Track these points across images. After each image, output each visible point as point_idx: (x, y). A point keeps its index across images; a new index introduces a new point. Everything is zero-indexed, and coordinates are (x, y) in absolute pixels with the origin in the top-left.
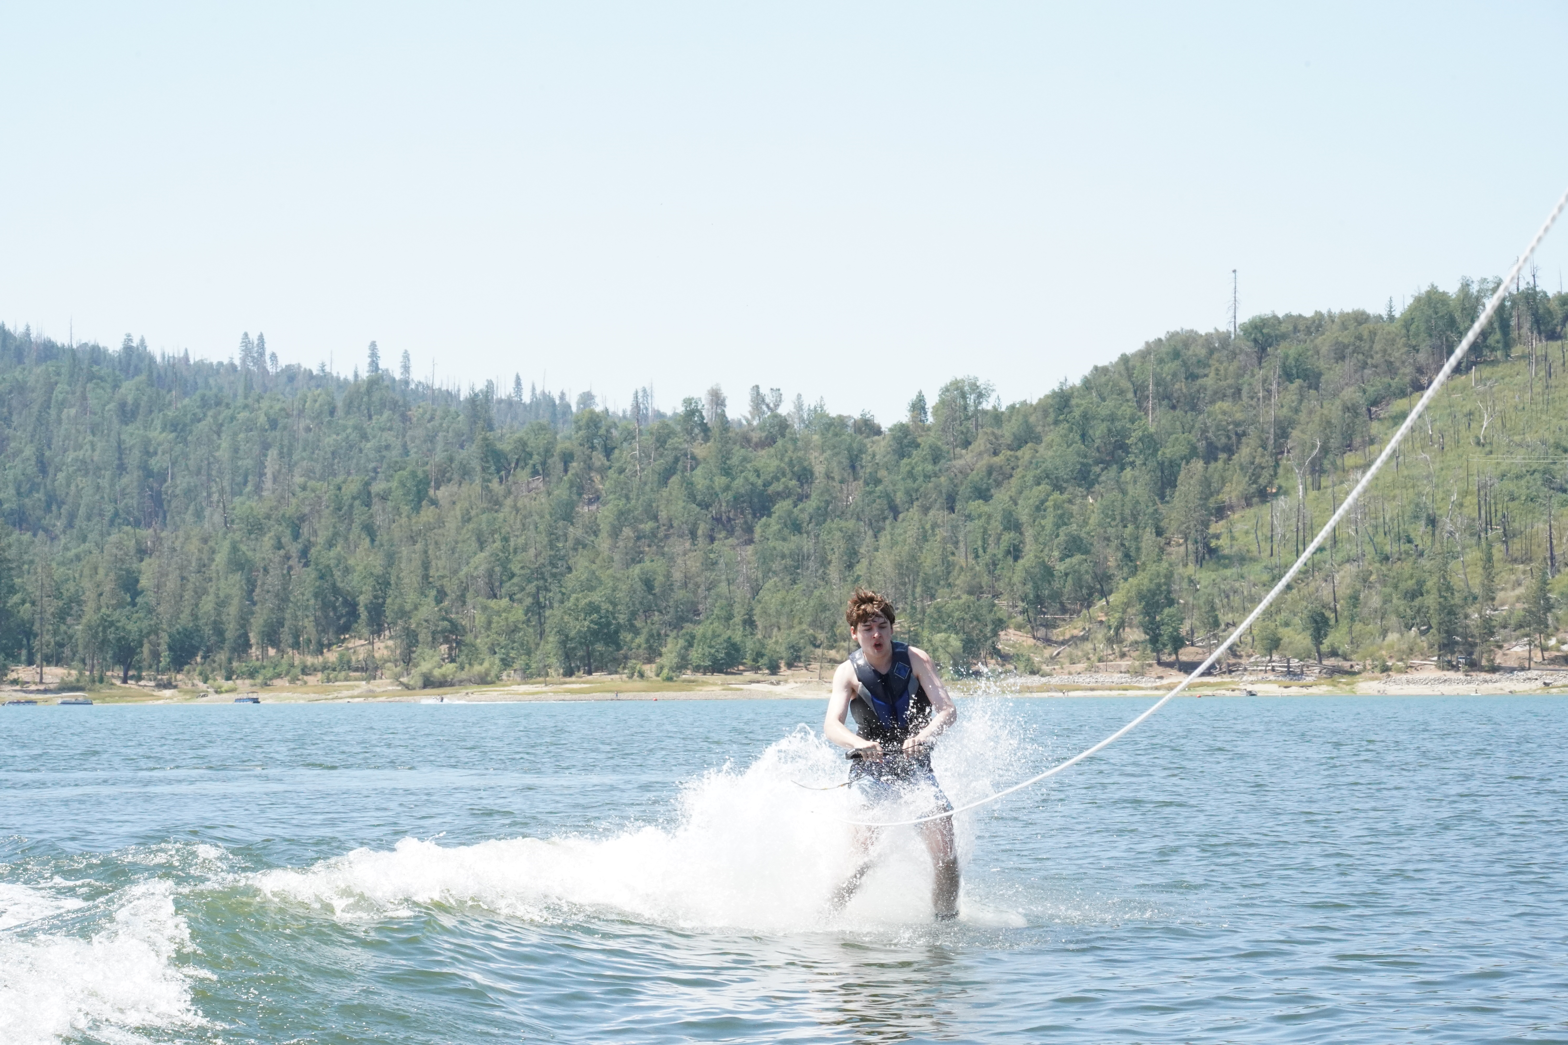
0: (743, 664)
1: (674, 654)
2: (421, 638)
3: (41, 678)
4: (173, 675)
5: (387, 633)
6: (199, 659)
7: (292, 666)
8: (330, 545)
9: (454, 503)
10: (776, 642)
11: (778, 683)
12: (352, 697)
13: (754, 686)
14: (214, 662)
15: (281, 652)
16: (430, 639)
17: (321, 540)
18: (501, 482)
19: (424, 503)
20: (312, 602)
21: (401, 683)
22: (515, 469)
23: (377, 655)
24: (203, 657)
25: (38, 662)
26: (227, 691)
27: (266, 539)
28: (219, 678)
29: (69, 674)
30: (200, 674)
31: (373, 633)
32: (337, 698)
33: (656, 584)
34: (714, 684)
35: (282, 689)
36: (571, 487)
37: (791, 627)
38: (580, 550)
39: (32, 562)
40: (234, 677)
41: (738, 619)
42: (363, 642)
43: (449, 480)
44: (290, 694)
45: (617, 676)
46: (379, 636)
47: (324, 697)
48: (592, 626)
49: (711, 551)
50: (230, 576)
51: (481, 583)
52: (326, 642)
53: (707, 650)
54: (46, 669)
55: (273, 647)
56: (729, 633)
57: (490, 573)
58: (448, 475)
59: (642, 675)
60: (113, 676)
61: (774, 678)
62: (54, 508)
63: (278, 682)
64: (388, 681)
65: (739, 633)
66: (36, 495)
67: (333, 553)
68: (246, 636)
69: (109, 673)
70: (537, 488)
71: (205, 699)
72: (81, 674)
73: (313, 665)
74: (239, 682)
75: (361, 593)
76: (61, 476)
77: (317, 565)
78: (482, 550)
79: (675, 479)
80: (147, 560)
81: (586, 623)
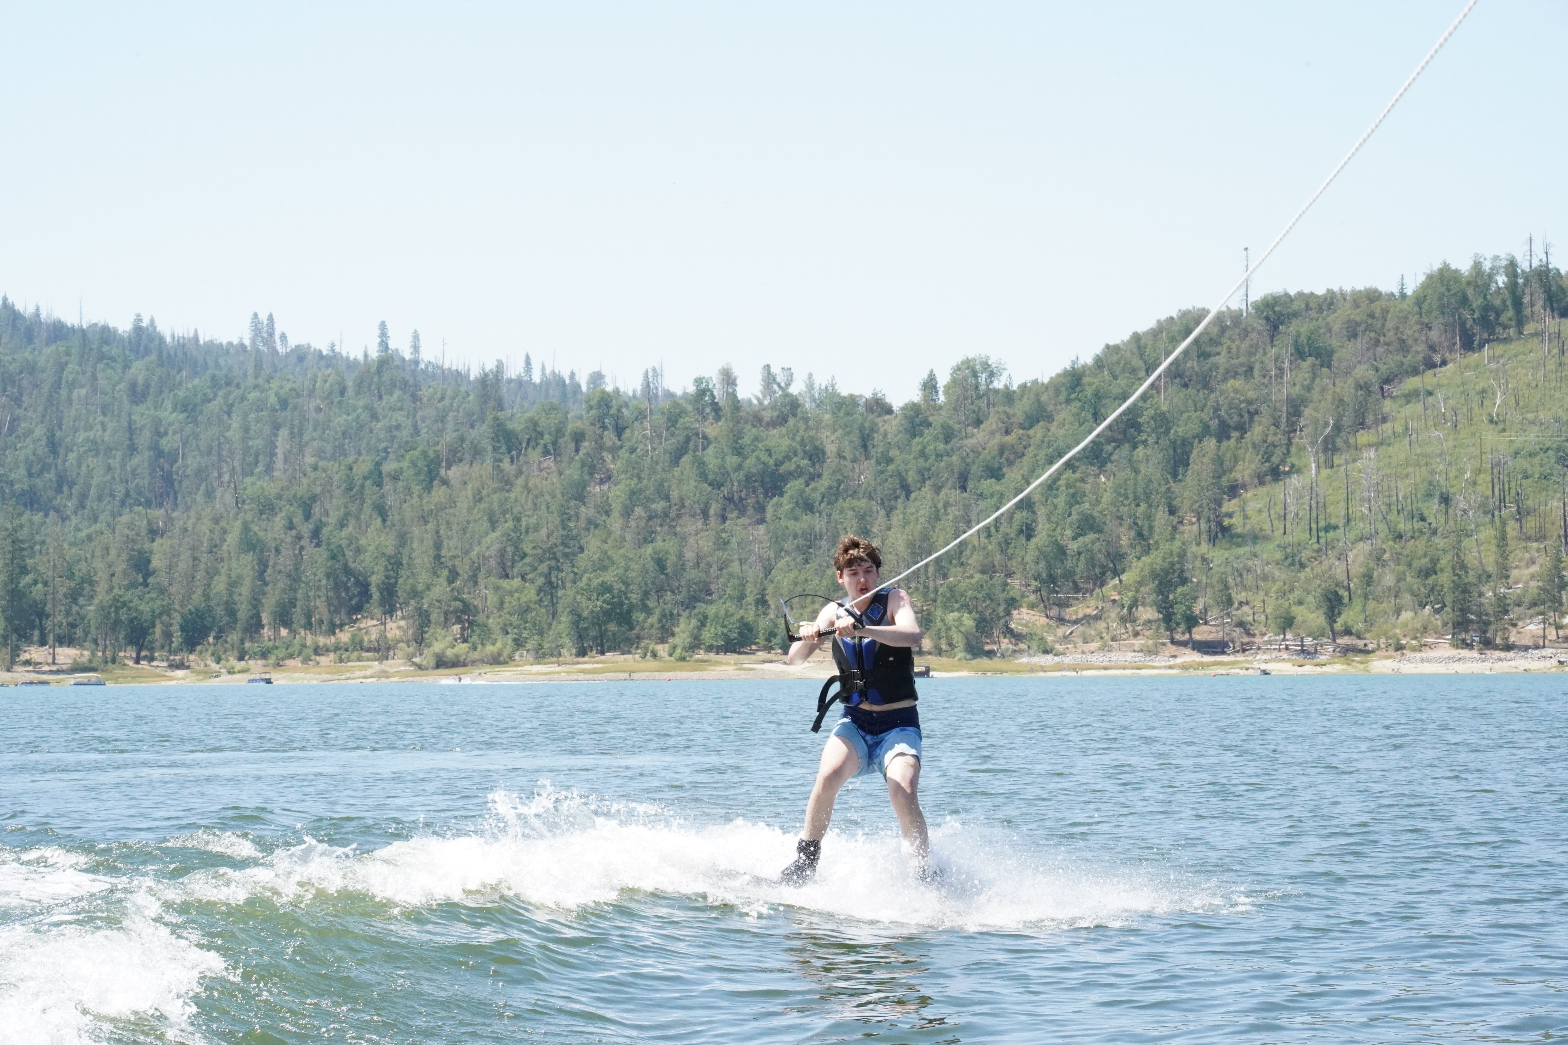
0: (756, 644)
1: (687, 634)
2: (434, 617)
3: (54, 659)
4: (186, 656)
5: (399, 613)
6: (211, 640)
7: (304, 646)
8: (342, 525)
9: (465, 483)
12: (365, 677)
13: (767, 666)
14: (227, 642)
15: (293, 632)
16: (442, 619)
17: (332, 520)
18: (512, 462)
19: (435, 483)
20: (324, 582)
21: (414, 664)
22: (526, 448)
23: (389, 635)
24: (215, 638)
25: (51, 642)
26: (239, 672)
27: (277, 519)
28: (231, 658)
29: (82, 655)
30: (213, 654)
31: (385, 613)
32: (349, 678)
33: (669, 564)
34: (727, 664)
35: (295, 669)
36: (583, 466)
37: (804, 606)
38: (592, 530)
39: (43, 543)
40: (247, 657)
41: (750, 599)
42: (375, 622)
43: (460, 460)
44: (302, 675)
45: (630, 656)
46: (392, 616)
47: (337, 677)
48: (605, 605)
49: (723, 531)
50: (242, 556)
51: (493, 562)
52: (338, 622)
53: (720, 630)
54: (59, 650)
55: (285, 627)
56: (742, 612)
57: (502, 553)
58: (459, 455)
59: (654, 655)
60: (125, 657)
62: (65, 488)
63: (290, 663)
64: (401, 661)
65: (752, 613)
66: (47, 476)
67: (344, 533)
68: (258, 617)
69: (122, 654)
70: (548, 468)
71: (217, 679)
72: (93, 654)
73: (325, 645)
74: (251, 662)
75: (373, 573)
76: (72, 456)
77: (329, 545)
78: (493, 530)
79: (686, 459)
80: (159, 541)
81: (599, 603)
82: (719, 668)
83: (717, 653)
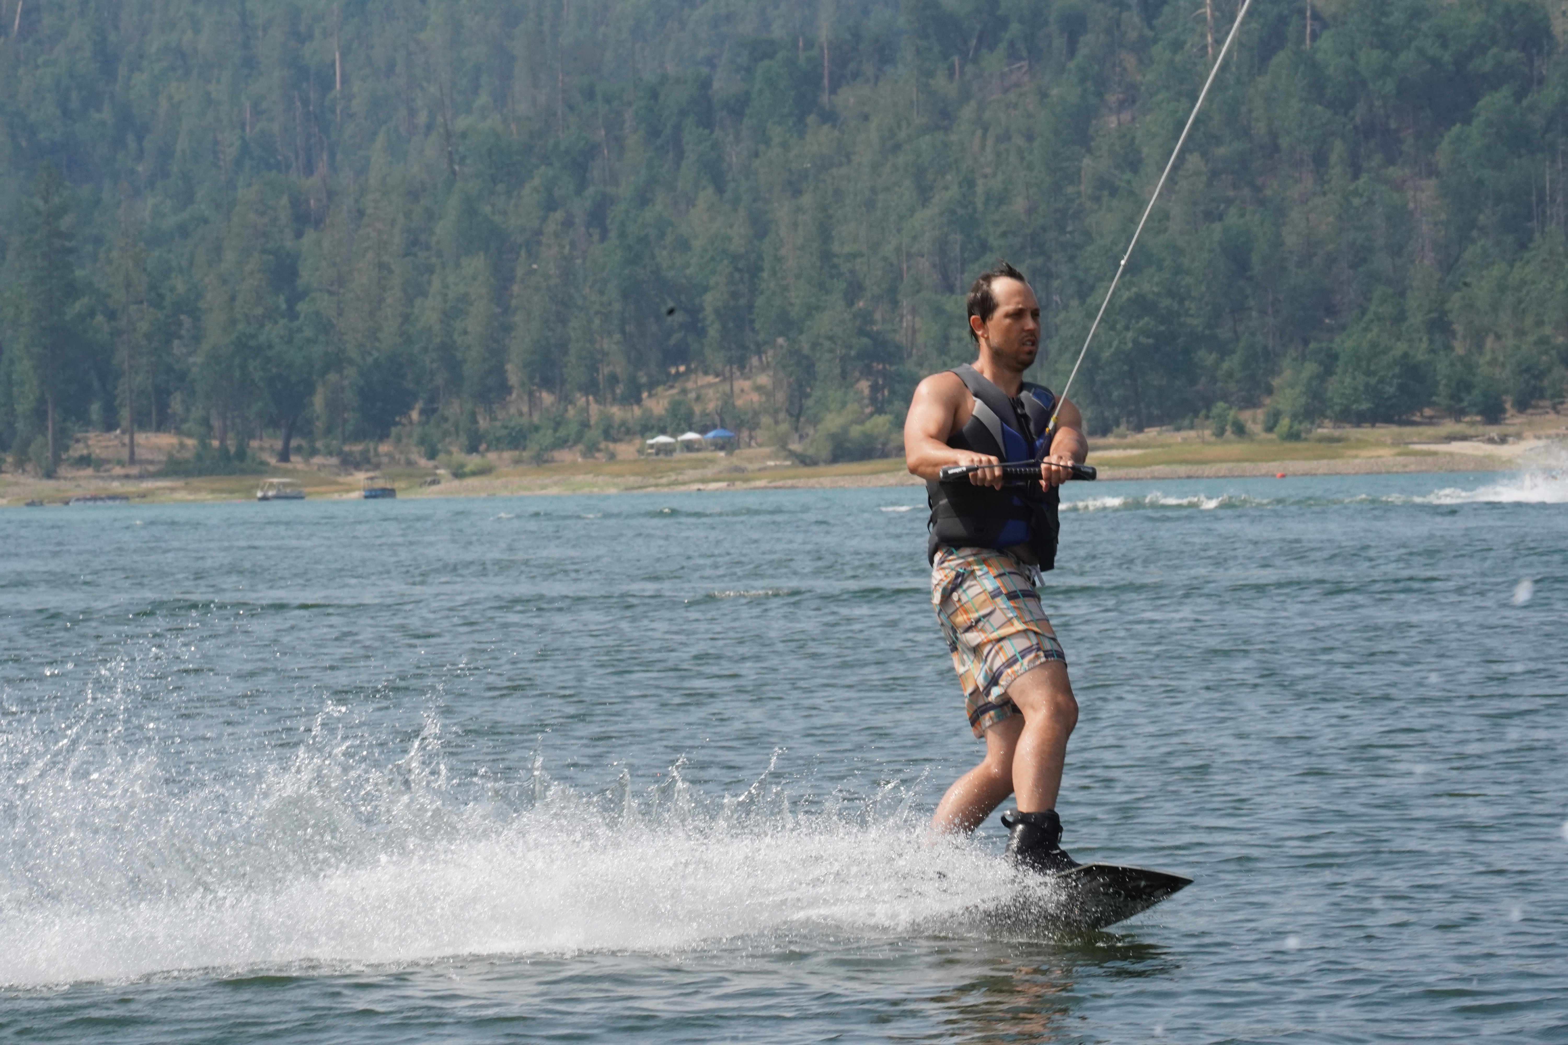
0: (1431, 404)
1: (1298, 389)
2: (821, 367)
3: (132, 453)
4: (371, 446)
5: (755, 361)
6: (415, 415)
7: (585, 425)
8: (643, 200)
9: (866, 118)
10: (1493, 362)
11: (1503, 440)
12: (704, 481)
13: (1456, 447)
14: (446, 420)
15: (566, 399)
16: (837, 371)
17: (625, 190)
18: (951, 75)
19: (811, 119)
20: (617, 307)
21: (792, 454)
22: (977, 49)
23: (739, 403)
24: (422, 412)
25: (125, 423)
26: (474, 474)
27: (527, 190)
28: (454, 449)
29: (182, 446)
30: (422, 442)
31: (730, 361)
32: (675, 483)
33: (1255, 258)
34: (1379, 444)
35: (574, 468)
36: (1083, 80)
37: (1520, 333)
38: (1105, 200)
39: (98, 241)
40: (483, 447)
41: (1416, 319)
42: (711, 379)
43: (856, 75)
44: (589, 478)
45: (1192, 434)
46: (742, 367)
47: (652, 481)
48: (1142, 340)
49: (1356, 193)
50: (464, 261)
51: (924, 264)
52: (644, 380)
53: (1361, 379)
54: (141, 438)
55: (551, 389)
56: (1401, 347)
57: (942, 246)
58: (852, 66)
59: (1240, 430)
60: (262, 449)
61: (1494, 431)
62: (131, 140)
63: (565, 456)
64: (767, 450)
65: (1424, 345)
66: (96, 116)
67: (649, 215)
68: (499, 371)
69: (254, 444)
70: (1017, 85)
71: (435, 488)
72: (204, 445)
73: (623, 423)
74: (492, 456)
75: (706, 289)
76: (140, 79)
77: (622, 235)
78: (925, 201)
79: (1282, 57)
80: (310, 235)
81: (1130, 335)
82: (1365, 453)
83: (1358, 425)
